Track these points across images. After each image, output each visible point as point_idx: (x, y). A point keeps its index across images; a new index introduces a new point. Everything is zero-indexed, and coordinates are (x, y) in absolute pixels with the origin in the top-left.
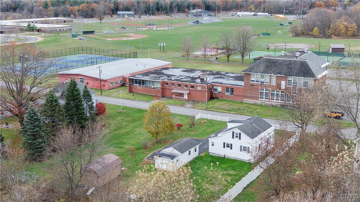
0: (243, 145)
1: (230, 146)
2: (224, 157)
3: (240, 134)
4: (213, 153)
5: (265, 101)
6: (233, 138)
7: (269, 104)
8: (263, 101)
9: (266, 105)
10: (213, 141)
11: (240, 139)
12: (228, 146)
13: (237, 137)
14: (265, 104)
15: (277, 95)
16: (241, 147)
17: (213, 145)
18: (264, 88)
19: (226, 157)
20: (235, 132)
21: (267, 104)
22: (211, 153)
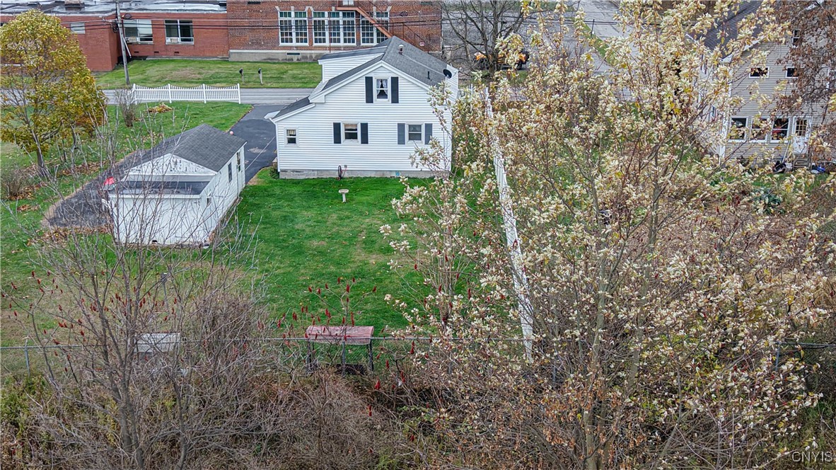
0: (409, 121)
1: (359, 133)
2: (341, 177)
3: (395, 81)
4: (293, 171)
5: (297, 48)
6: (369, 99)
7: (311, 57)
8: (290, 48)
9: (303, 61)
10: (291, 127)
11: (395, 99)
12: (351, 136)
13: (382, 94)
14: (300, 56)
15: (334, 26)
16: (401, 127)
17: (292, 141)
18: (292, 7)
19: (346, 175)
20: (375, 76)
21: (304, 57)
22: (285, 171)
